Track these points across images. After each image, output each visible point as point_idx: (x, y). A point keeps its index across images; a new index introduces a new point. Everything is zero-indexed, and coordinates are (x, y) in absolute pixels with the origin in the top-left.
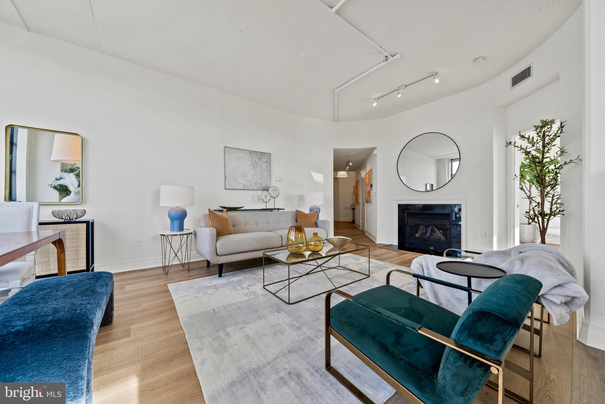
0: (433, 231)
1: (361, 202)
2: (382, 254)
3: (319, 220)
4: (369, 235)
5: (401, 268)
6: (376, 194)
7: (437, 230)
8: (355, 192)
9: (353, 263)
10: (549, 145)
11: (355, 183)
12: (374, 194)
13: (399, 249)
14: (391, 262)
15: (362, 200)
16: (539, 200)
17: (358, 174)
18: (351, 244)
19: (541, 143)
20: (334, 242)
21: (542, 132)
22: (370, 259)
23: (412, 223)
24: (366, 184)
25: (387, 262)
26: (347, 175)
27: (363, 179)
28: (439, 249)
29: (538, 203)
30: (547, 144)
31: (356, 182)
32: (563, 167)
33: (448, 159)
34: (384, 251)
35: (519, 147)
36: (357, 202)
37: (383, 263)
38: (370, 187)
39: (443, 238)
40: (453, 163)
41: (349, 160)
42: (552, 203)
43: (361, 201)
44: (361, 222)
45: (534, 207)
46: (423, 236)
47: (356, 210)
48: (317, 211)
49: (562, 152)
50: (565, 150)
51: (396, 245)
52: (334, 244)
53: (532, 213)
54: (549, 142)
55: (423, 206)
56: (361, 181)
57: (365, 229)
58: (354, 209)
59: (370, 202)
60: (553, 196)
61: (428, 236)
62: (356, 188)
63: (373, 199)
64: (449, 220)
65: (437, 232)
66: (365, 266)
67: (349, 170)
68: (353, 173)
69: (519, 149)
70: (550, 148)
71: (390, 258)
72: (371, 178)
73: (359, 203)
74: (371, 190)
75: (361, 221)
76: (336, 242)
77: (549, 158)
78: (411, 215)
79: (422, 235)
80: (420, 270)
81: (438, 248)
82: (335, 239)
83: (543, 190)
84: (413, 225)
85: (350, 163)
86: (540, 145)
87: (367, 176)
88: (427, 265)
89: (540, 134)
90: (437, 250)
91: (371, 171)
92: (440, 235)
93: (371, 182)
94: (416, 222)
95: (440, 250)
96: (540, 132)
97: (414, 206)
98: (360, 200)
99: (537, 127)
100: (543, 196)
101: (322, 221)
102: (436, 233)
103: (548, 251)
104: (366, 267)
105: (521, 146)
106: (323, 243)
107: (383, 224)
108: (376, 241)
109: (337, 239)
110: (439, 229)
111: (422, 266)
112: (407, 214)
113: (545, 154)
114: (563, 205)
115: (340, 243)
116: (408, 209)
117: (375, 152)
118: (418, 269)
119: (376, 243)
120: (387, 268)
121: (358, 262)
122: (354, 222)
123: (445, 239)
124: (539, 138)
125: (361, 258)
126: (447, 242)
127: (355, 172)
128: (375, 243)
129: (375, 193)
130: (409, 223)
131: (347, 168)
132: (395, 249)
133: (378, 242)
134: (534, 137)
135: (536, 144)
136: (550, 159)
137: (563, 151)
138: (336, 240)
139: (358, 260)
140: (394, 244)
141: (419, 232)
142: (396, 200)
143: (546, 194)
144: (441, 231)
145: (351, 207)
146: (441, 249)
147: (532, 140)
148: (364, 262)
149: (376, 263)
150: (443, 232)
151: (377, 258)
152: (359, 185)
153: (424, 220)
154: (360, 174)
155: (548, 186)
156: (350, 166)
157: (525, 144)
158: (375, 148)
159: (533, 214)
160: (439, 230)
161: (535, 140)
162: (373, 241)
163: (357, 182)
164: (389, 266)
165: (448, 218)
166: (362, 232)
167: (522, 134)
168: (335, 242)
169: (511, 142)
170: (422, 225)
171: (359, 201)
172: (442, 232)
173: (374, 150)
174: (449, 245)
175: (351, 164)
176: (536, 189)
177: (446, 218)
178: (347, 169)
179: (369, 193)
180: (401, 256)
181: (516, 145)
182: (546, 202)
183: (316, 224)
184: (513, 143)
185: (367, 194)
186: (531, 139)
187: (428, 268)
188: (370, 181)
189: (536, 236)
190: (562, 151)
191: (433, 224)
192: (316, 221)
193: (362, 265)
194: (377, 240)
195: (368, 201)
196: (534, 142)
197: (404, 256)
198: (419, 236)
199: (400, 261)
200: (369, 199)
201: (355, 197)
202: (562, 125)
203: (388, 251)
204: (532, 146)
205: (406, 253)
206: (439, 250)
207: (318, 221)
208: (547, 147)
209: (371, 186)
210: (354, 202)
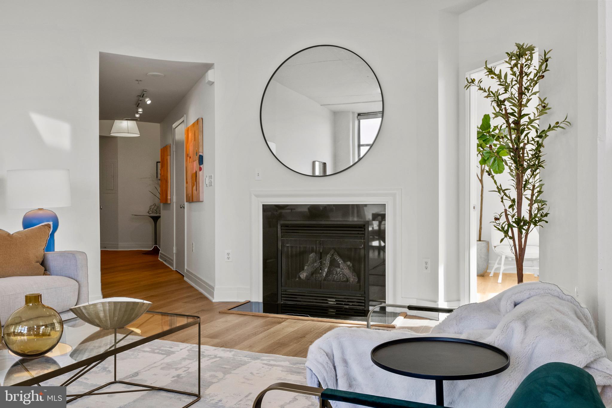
0: (333, 264)
1: (174, 200)
2: (227, 330)
3: (56, 250)
4: (195, 282)
5: (272, 360)
6: (213, 180)
7: (340, 262)
8: (159, 176)
9: (155, 365)
10: (528, 92)
11: (159, 152)
12: (207, 179)
13: (265, 311)
14: (250, 348)
15: (177, 195)
16: (514, 194)
17: (167, 130)
18: (149, 316)
19: (517, 87)
20: (99, 318)
21: (519, 65)
22: (201, 346)
23: (292, 247)
24: (187, 155)
25: (240, 349)
26: (138, 132)
27: (179, 145)
28: (345, 301)
29: (513, 201)
30: (526, 88)
31: (161, 150)
32: (548, 133)
33: (353, 113)
34: (233, 320)
35: (486, 92)
36: (165, 200)
37: (233, 353)
38: (196, 163)
39: (353, 279)
40: (361, 121)
41: (143, 91)
42: (531, 200)
43: (173, 198)
44: (174, 251)
45: (507, 208)
46: (314, 276)
47: (162, 222)
48: (49, 226)
49: (544, 107)
50: (548, 103)
51: (258, 303)
52: (97, 321)
53: (503, 219)
54: (528, 86)
55: (309, 209)
56: (173, 148)
57: (186, 267)
58: (156, 219)
59: (198, 201)
60: (534, 186)
61: (324, 275)
62: (162, 166)
63: (205, 193)
64: (364, 239)
65: (341, 266)
66: (189, 368)
67: (143, 119)
68: (156, 127)
69: (486, 94)
70: (530, 96)
71: (248, 337)
72: (200, 141)
73: (169, 202)
74: (200, 169)
75: (174, 248)
76: (105, 316)
77: (527, 117)
78: (289, 229)
79: (312, 274)
80: (327, 369)
81: (343, 301)
82: (102, 309)
83: (520, 175)
84: (294, 253)
85: (147, 97)
86: (515, 91)
87: (190, 135)
88: (343, 353)
89: (515, 69)
90: (342, 304)
91: (199, 122)
92: (347, 272)
93: (200, 150)
94: (301, 246)
95: (348, 305)
96: (516, 65)
97: (292, 209)
98: (172, 195)
99: (510, 56)
100: (520, 186)
101: (63, 254)
102: (339, 268)
103: (557, 297)
104: (190, 370)
105: (489, 90)
106: (62, 323)
107: (228, 254)
108: (212, 294)
109: (107, 308)
110: (345, 258)
111: (331, 357)
112: (282, 228)
113: (522, 109)
114: (546, 204)
115: (116, 319)
116: (280, 217)
117: (211, 75)
118: (324, 367)
119: (214, 301)
120: (243, 365)
121: (168, 360)
122: (155, 252)
123: (357, 280)
124: (515, 78)
125: (178, 346)
126: (360, 286)
127: (159, 124)
128: (211, 302)
129: (211, 177)
130: (285, 249)
131: (137, 113)
132: (257, 313)
133: (217, 298)
134: (507, 73)
135: (510, 88)
136: (529, 118)
137: (546, 105)
138: (104, 311)
139: (169, 353)
140: (253, 300)
141: (306, 268)
142: (257, 196)
143: (524, 183)
144: (349, 263)
145: (148, 212)
146: (348, 302)
147: (504, 81)
148: (184, 356)
149: (216, 357)
150: (353, 264)
151: (216, 341)
152: (169, 157)
153: (316, 241)
154: (172, 131)
155: (527, 169)
156: (145, 106)
157: (494, 85)
158: (208, 67)
159: (505, 222)
160: (345, 261)
161: (509, 81)
162: (206, 298)
163: (165, 150)
164: (246, 359)
165: (363, 234)
166: (178, 276)
167: (489, 66)
168: (102, 315)
169: (474, 79)
170: (312, 251)
171: (169, 197)
172: (351, 265)
173: (207, 71)
174: (365, 293)
175: (149, 102)
176: (510, 174)
177: (358, 234)
178: (137, 116)
179: (195, 176)
180: (272, 330)
181: (482, 85)
182: (524, 199)
183: (43, 263)
184: (476, 82)
185: (190, 181)
186: (503, 77)
187: (345, 362)
188: (198, 148)
189: (489, 262)
190: (543, 105)
191: (334, 248)
192: (44, 255)
193: (179, 366)
194: (216, 293)
195: (193, 198)
196: (507, 83)
197: (278, 327)
198: (307, 276)
199: (270, 343)
200: (195, 192)
201: (159, 189)
202: (547, 57)
203: (241, 319)
204: (504, 92)
205: (281, 320)
206: (345, 304)
207: (50, 255)
208: (526, 95)
209: (201, 160)
210: (157, 201)
